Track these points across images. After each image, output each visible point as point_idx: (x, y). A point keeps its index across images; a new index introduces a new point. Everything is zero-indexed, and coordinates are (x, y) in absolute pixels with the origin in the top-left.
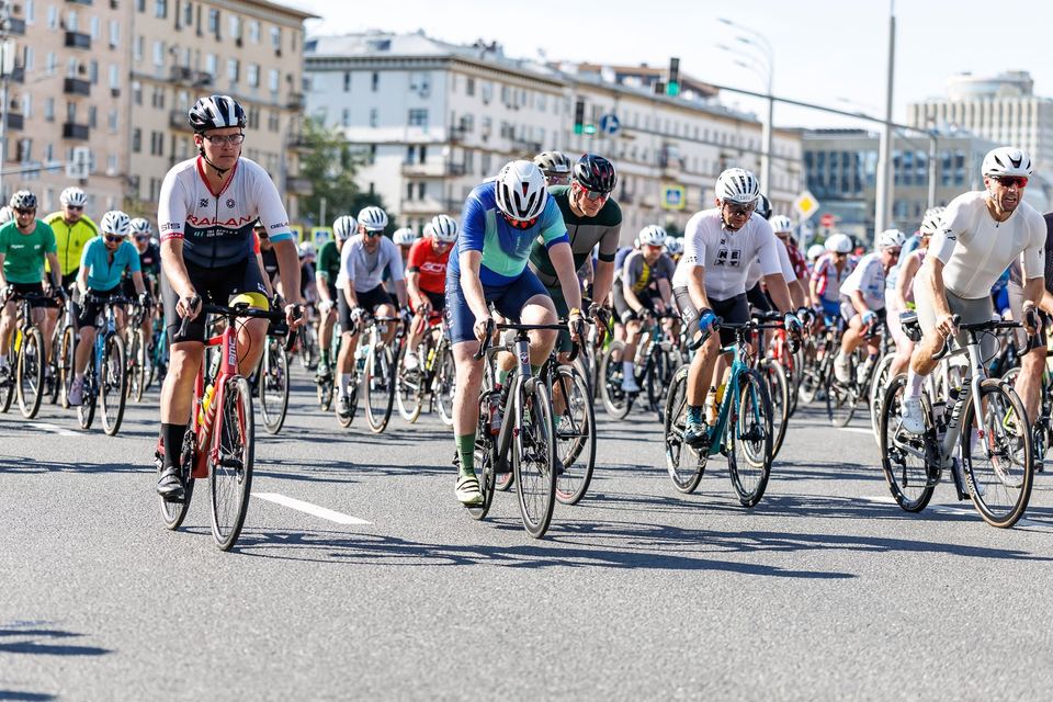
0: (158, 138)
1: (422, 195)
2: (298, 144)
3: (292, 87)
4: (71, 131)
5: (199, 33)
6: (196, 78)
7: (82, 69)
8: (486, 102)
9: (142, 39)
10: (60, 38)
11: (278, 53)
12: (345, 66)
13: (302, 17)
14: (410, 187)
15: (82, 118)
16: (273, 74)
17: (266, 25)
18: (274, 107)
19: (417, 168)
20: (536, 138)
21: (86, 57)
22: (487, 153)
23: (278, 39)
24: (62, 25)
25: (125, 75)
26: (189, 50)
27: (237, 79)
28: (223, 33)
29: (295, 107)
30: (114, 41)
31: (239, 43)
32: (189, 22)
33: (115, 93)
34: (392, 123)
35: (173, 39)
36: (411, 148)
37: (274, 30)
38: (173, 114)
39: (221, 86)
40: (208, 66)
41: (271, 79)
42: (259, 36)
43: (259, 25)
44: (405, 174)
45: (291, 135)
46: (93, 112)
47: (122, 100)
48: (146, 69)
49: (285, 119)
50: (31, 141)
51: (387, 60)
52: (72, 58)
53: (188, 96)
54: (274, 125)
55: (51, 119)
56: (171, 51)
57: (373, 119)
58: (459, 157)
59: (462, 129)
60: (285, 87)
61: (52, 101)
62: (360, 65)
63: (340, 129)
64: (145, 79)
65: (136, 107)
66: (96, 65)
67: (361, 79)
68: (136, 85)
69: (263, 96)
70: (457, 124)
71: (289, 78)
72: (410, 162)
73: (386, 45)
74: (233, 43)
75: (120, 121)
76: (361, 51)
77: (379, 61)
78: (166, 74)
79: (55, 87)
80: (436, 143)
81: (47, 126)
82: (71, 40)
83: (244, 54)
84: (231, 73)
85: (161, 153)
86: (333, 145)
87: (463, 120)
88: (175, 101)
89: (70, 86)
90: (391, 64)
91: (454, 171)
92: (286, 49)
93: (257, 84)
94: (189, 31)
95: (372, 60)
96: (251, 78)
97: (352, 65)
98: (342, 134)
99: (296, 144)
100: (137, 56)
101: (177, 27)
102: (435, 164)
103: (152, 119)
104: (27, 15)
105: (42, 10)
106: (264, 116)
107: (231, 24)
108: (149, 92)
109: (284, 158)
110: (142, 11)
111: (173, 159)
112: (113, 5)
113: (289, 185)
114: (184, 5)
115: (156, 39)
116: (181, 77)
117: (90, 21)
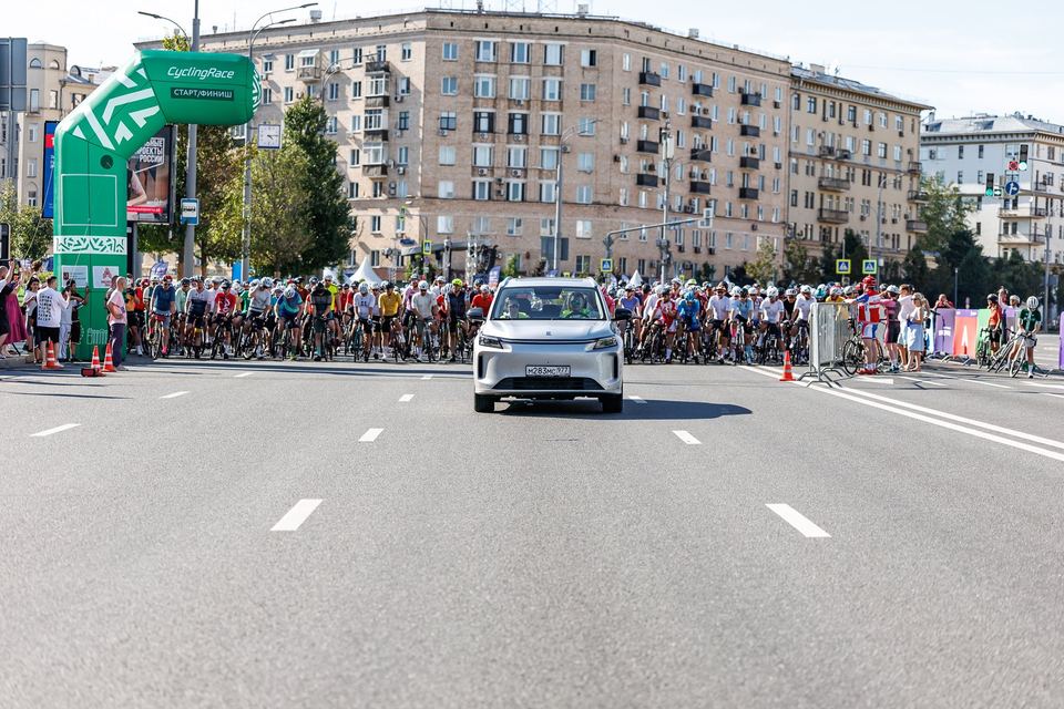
0: (810, 196)
1: (1014, 231)
2: (917, 197)
3: (912, 158)
4: (746, 194)
5: (840, 123)
6: (838, 154)
7: (753, 151)
9: (798, 128)
10: (737, 130)
11: (901, 134)
12: (959, 140)
13: (920, 108)
14: (1006, 225)
15: (754, 183)
16: (897, 149)
17: (891, 115)
18: (898, 172)
19: (1012, 212)
21: (756, 143)
23: (901, 125)
24: (739, 120)
25: (784, 154)
26: (833, 134)
27: (870, 154)
28: (859, 122)
29: (914, 171)
30: (777, 130)
31: (871, 128)
32: (833, 116)
33: (778, 166)
35: (820, 127)
37: (896, 118)
38: (821, 178)
39: (858, 159)
40: (848, 145)
42: (886, 123)
43: (886, 115)
44: (1001, 217)
45: (911, 191)
46: (763, 179)
47: (783, 171)
48: (802, 149)
49: (906, 180)
50: (716, 201)
51: (989, 136)
52: (745, 144)
53: (832, 167)
54: (898, 185)
55: (731, 185)
56: (820, 135)
57: (979, 178)
58: (1042, 203)
59: (1044, 184)
60: (907, 158)
61: (731, 174)
62: (970, 140)
63: (955, 185)
64: (803, 155)
65: (793, 175)
66: (763, 148)
67: (971, 150)
68: (794, 160)
69: (889, 164)
70: (1041, 180)
71: (909, 152)
72: (1005, 208)
73: (990, 124)
74: (867, 128)
75: (782, 185)
76: (970, 130)
77: (984, 135)
78: (816, 152)
79: (734, 164)
81: (728, 190)
82: (745, 131)
83: (874, 136)
84: (865, 149)
85: (812, 207)
86: (949, 197)
87: (1044, 177)
88: (823, 170)
89: (744, 163)
90: (992, 139)
91: (1038, 214)
92: (907, 131)
93: (885, 157)
94: (833, 122)
95: (978, 136)
96: (881, 152)
97: (965, 140)
98: (956, 189)
99: (914, 198)
100: (794, 140)
101: (824, 119)
102: (1024, 208)
103: (805, 184)
104: (712, 116)
105: (724, 110)
106: (891, 178)
107: (864, 115)
108: (803, 164)
109: (905, 208)
110: (798, 108)
111: (821, 210)
112: (776, 105)
113: (910, 226)
114: (829, 104)
115: (808, 128)
116: (827, 153)
117: (759, 117)
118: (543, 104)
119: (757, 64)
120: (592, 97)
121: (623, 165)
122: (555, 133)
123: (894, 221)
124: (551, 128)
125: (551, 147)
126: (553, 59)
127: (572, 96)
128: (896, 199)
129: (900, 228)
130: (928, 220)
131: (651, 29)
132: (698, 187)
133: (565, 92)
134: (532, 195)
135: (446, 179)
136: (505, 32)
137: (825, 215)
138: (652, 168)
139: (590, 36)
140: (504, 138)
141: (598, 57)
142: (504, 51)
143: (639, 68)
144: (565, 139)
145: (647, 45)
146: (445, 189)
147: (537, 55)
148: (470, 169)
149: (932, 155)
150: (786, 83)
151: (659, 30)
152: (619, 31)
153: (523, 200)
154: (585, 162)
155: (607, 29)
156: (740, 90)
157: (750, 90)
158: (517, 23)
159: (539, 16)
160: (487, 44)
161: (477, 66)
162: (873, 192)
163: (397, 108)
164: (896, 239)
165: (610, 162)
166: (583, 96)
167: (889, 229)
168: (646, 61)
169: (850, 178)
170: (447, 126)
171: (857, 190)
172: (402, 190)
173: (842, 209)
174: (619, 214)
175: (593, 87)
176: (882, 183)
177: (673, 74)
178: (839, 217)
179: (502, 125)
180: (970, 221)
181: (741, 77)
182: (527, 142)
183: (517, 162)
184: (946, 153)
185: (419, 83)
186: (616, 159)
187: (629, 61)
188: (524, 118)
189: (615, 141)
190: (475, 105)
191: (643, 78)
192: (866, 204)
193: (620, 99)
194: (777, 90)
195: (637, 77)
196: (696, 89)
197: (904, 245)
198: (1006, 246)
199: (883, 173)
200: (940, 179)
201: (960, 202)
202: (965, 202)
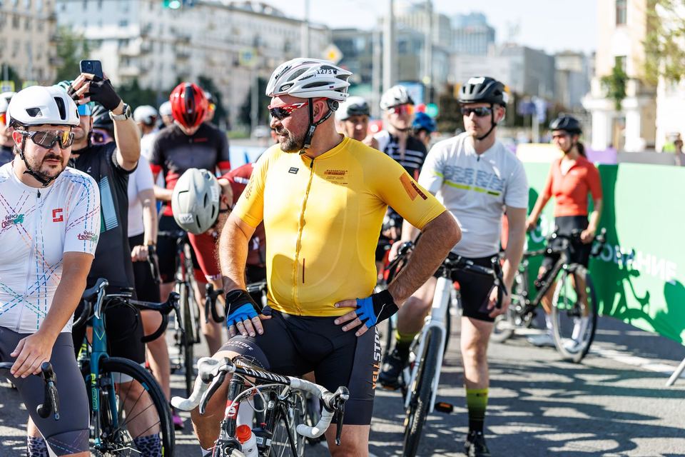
3: (50, 8)
8: (160, 14)
18: (39, 19)
19: (124, 51)
20: (186, 33)
22: (162, 43)
27: (17, 4)
29: (52, 18)
36: (120, 41)
39: (8, 7)
41: (38, 2)
49: (46, 26)
54: (40, 28)
57: (100, 24)
58: (147, 44)
60: (46, 8)
63: (82, 30)
67: (93, 5)
69: (33, 12)
71: (49, 4)
72: (120, 46)
80: (134, 38)
86: (78, 40)
91: (145, 52)
93: (29, 6)
96: (26, 4)
98: (83, 35)
99: (53, 39)
102: (133, 49)
106: (34, 23)
109: (47, 47)
113: (51, 61)
123: (39, 57)
128: (40, 39)
129: (43, 62)
130: (65, 57)
149: (64, 8)
162: (21, 34)
164: (41, 71)
167: (36, 64)
169: (3, 23)
171: (9, 31)
176: (27, 27)
180: (94, 56)
184: (74, 7)
192: (17, 43)
197: (47, 76)
198: (123, 77)
199: (28, 19)
200: (71, 26)
201: (87, 45)
202: (90, 44)
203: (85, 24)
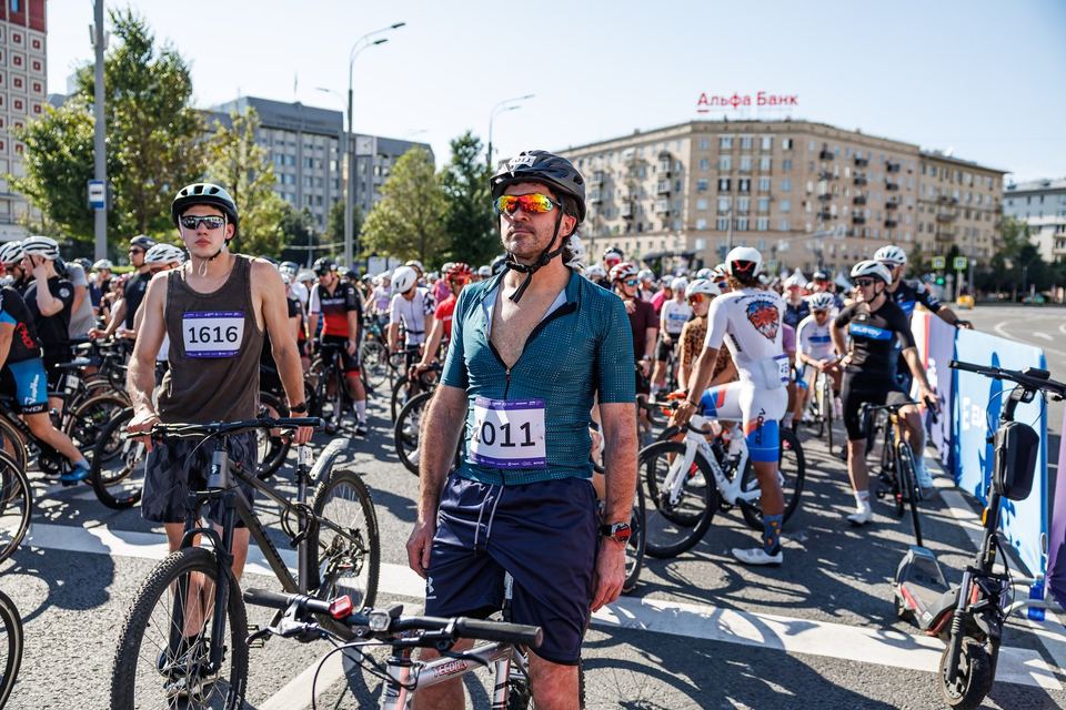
0: (931, 225)
2: (1000, 227)
3: (997, 204)
4: (889, 224)
5: (951, 182)
6: (949, 201)
7: (894, 199)
9: (924, 187)
10: (884, 186)
11: (991, 189)
12: (1028, 194)
13: (1002, 173)
14: (1057, 242)
15: (894, 218)
17: (985, 178)
18: (988, 212)
19: (1062, 235)
21: (896, 194)
23: (991, 183)
24: (885, 181)
25: (915, 200)
26: (947, 189)
27: (970, 201)
28: (964, 181)
29: (999, 211)
30: (911, 185)
31: (972, 185)
32: (947, 178)
34: (1049, 214)
35: (938, 184)
36: (1058, 227)
37: (987, 179)
38: (939, 215)
39: (963, 203)
40: (956, 195)
41: (987, 199)
42: (982, 182)
43: (982, 178)
44: (1054, 237)
45: (996, 221)
46: (900, 216)
47: (914, 211)
48: (925, 198)
49: (993, 217)
50: (869, 229)
51: (1048, 191)
52: (888, 196)
53: (946, 208)
54: (988, 219)
55: (879, 219)
56: (938, 190)
57: (1041, 214)
60: (994, 203)
61: (879, 212)
62: (1035, 194)
63: (1025, 219)
64: (924, 202)
65: (920, 214)
66: (901, 198)
67: (1036, 200)
68: (921, 205)
69: (983, 207)
71: (996, 200)
72: (1057, 231)
73: (1048, 184)
74: (969, 185)
76: (1036, 187)
77: (1044, 191)
78: (935, 199)
79: (881, 207)
81: (877, 222)
82: (890, 187)
83: (974, 190)
84: (967, 197)
85: (932, 232)
86: (1020, 227)
88: (940, 210)
89: (888, 206)
92: (995, 188)
93: (980, 202)
94: (946, 182)
95: (1040, 191)
96: (977, 199)
97: (1032, 194)
98: (1025, 222)
99: (998, 227)
100: (921, 191)
101: (941, 180)
103: (928, 218)
104: (869, 179)
105: (875, 176)
106: (983, 215)
107: (967, 178)
108: (927, 207)
109: (992, 232)
110: (924, 172)
111: (938, 234)
112: (910, 172)
113: (995, 243)
114: (945, 170)
115: (931, 186)
116: (942, 200)
117: (899, 179)
118: (760, 173)
119: (897, 147)
120: (790, 167)
121: (809, 208)
122: (767, 188)
123: (985, 240)
124: (764, 187)
125: (764, 198)
126: (766, 145)
127: (778, 167)
128: (987, 227)
129: (989, 244)
130: (1006, 240)
131: (828, 126)
132: (858, 221)
133: (774, 166)
134: (752, 226)
135: (701, 217)
136: (737, 131)
137: (941, 237)
138: (828, 209)
139: (789, 131)
140: (736, 193)
141: (794, 143)
142: (737, 142)
143: (820, 149)
144: (774, 192)
145: (826, 136)
146: (701, 224)
147: (757, 144)
148: (715, 213)
149: (1011, 203)
150: (916, 159)
151: (832, 128)
152: (807, 128)
153: (748, 229)
154: (785, 206)
155: (800, 127)
156: (887, 163)
157: (893, 163)
158: (743, 127)
159: (758, 121)
160: (726, 139)
161: (720, 152)
162: (971, 223)
163: (675, 179)
164: (986, 250)
165: (799, 205)
166: (784, 166)
167: (982, 245)
168: (825, 145)
169: (957, 215)
170: (702, 188)
171: (961, 222)
172: (677, 225)
173: (952, 231)
174: (806, 236)
175: (790, 162)
176: (978, 218)
177: (842, 153)
178: (949, 237)
179: (735, 186)
180: (1034, 240)
181: (887, 155)
182: (749, 195)
183: (744, 207)
184: (1020, 202)
185: (686, 163)
186: (804, 204)
187: (813, 145)
188: (749, 182)
189: (803, 194)
190: (719, 173)
191: (824, 155)
192: (967, 230)
193: (806, 167)
194: (911, 163)
195: (818, 155)
196: (858, 162)
197: (991, 254)
198: (1057, 255)
199: (979, 212)
200: (1015, 217)
201: (1028, 230)
202: (1031, 230)
203: (1028, 215)
